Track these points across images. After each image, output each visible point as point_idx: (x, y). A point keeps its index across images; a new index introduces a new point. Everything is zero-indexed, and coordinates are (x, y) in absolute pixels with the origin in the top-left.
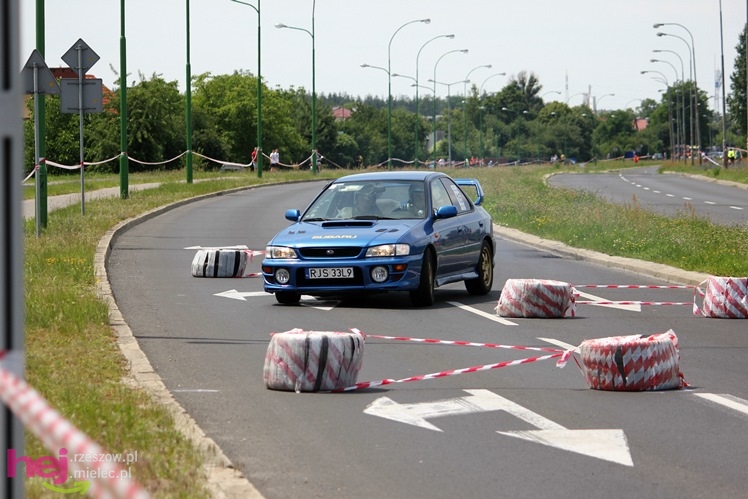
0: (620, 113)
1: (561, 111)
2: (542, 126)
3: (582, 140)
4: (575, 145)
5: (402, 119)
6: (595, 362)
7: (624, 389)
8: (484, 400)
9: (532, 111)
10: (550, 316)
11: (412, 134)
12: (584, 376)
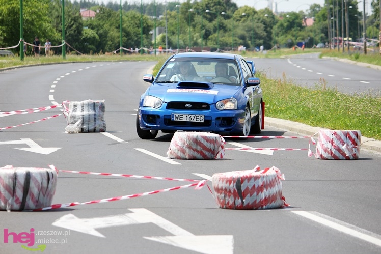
0: (293, 14)
1: (250, 13)
2: (236, 24)
3: (265, 34)
4: (260, 38)
6: (222, 189)
7: (242, 208)
8: (141, 216)
9: (229, 12)
10: (205, 158)
11: (140, 30)
12: (214, 199)
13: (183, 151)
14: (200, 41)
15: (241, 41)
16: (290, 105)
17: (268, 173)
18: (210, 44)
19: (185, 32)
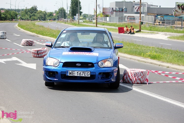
0: (51, 12)
1: (41, 12)
2: (37, 14)
3: (44, 17)
4: (43, 18)
5: (13, 12)
6: (34, 53)
7: (38, 57)
8: (14, 59)
9: (36, 12)
10: (30, 45)
11: (15, 15)
12: (32, 55)
13: (25, 44)
14: (29, 18)
15: (38, 18)
16: (50, 33)
17: (44, 49)
18: (31, 19)
19: (25, 16)
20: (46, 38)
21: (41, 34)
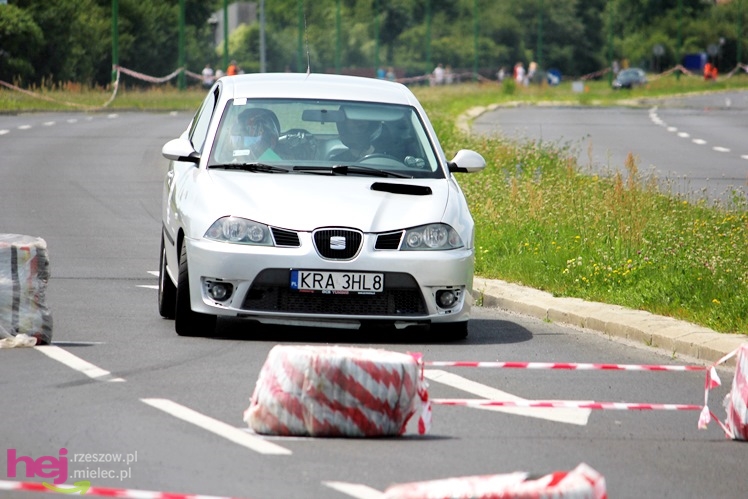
3: (581, 27)
4: (563, 40)
10: (370, 433)
11: (178, 10)
13: (296, 408)
17: (565, 485)
19: (320, 21)
20: (599, 326)
21: (530, 276)
